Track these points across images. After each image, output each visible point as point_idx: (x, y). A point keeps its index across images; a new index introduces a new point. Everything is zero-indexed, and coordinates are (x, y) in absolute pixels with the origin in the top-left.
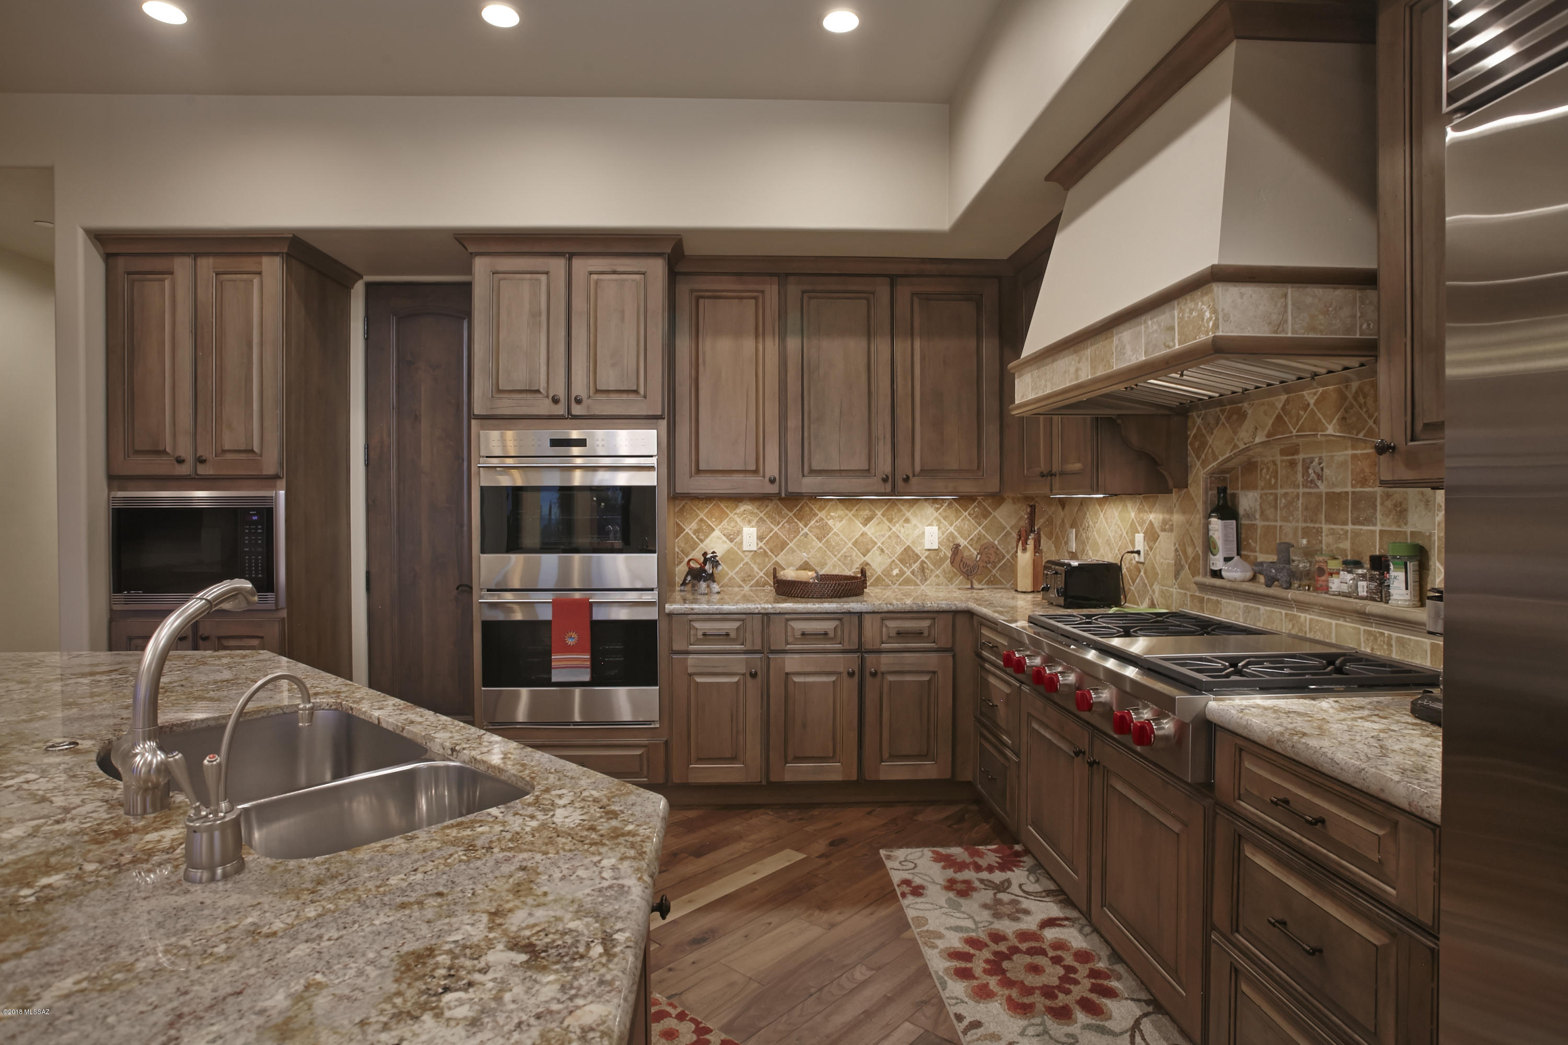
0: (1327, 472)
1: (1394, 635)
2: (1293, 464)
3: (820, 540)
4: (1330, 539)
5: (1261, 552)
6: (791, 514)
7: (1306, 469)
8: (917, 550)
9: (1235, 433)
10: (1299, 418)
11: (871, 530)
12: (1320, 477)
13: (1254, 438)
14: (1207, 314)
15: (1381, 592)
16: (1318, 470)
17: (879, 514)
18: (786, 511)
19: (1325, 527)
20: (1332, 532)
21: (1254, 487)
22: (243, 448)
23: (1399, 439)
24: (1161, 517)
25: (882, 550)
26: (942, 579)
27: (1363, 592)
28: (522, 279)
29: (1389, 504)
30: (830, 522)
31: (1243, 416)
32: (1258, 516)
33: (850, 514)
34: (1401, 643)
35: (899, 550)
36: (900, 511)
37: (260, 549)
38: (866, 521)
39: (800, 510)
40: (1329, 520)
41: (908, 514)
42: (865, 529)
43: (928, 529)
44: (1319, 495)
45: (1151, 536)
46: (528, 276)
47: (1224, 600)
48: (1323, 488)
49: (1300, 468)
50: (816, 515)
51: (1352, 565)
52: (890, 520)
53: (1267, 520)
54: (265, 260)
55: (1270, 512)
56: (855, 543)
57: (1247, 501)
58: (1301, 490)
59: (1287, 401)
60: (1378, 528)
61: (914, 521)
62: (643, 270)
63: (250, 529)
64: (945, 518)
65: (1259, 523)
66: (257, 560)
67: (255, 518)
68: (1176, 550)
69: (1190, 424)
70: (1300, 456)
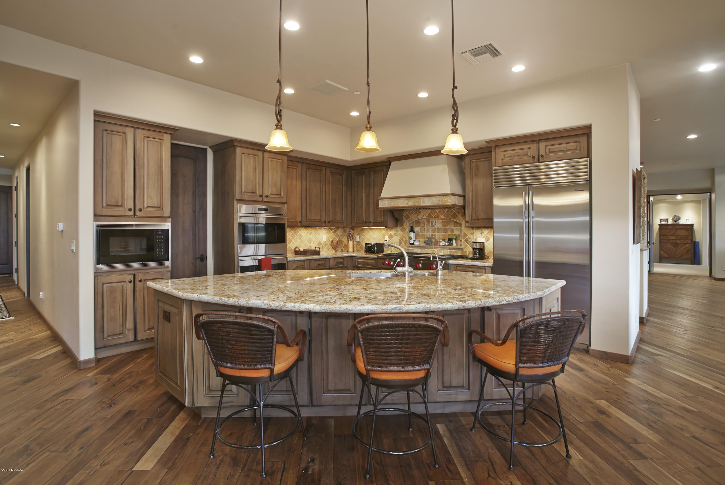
0: (437, 224)
1: (455, 251)
2: (429, 222)
3: (300, 239)
4: (438, 236)
5: (421, 239)
6: (293, 232)
7: (432, 223)
8: (321, 242)
9: (418, 216)
10: (435, 214)
11: (311, 236)
12: (435, 225)
13: (423, 217)
14: (449, 200)
15: (451, 244)
16: (435, 223)
17: (313, 232)
18: (292, 231)
19: (437, 234)
20: (438, 235)
21: (419, 226)
22: (156, 206)
23: (470, 221)
24: (394, 232)
25: (314, 242)
26: (327, 250)
27: (447, 245)
28: (250, 157)
29: (450, 230)
30: (302, 234)
31: (420, 213)
32: (420, 232)
33: (307, 232)
34: (456, 252)
35: (318, 242)
36: (318, 231)
37: (162, 245)
38: (310, 234)
39: (295, 231)
40: (437, 232)
41: (319, 232)
42: (310, 236)
43: (324, 236)
44: (435, 228)
45: (391, 236)
46: (252, 156)
47: (414, 249)
48: (436, 227)
49: (431, 223)
50: (299, 232)
51: (444, 240)
52: (315, 234)
53: (422, 233)
54: (165, 135)
55: (423, 231)
56: (308, 240)
57: (416, 229)
58: (431, 227)
59: (431, 211)
60: (448, 234)
61: (321, 234)
62: (282, 159)
63: (159, 237)
64: (327, 233)
65: (420, 233)
66: (161, 249)
67: (160, 233)
68: (400, 239)
69: (404, 213)
70: (431, 221)
